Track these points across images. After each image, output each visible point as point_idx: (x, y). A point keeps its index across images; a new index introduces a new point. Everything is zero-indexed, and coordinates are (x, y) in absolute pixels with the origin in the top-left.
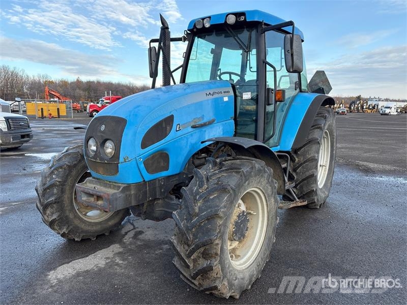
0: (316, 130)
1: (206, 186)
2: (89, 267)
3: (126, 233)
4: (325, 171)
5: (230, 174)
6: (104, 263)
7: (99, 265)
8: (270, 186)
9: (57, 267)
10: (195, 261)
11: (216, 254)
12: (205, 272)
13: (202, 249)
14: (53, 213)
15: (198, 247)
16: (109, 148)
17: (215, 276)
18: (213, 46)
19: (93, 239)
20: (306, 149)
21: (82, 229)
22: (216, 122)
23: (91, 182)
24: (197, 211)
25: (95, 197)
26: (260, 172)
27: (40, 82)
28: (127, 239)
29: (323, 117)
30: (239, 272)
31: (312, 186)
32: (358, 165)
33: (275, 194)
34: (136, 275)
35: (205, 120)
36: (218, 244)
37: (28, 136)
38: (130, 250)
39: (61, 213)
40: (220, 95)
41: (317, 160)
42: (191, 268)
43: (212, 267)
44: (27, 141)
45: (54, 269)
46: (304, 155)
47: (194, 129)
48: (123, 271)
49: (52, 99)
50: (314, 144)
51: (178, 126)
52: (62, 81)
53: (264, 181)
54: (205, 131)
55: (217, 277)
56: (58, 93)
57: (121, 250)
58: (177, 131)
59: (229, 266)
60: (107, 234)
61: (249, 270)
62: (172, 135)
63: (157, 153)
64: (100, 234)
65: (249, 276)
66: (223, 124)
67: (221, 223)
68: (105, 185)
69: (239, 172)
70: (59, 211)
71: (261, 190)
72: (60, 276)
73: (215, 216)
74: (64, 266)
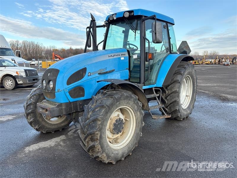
0: (179, 75)
1: (95, 104)
2: (46, 146)
3: (71, 130)
4: (189, 99)
5: (108, 98)
6: (54, 144)
7: (52, 145)
8: (136, 105)
9: (30, 145)
10: (88, 142)
11: (97, 139)
12: (92, 148)
13: (90, 137)
14: (31, 118)
15: (88, 135)
16: (51, 85)
17: (98, 151)
18: (124, 29)
19: (53, 133)
20: (172, 86)
21: (46, 127)
22: (115, 71)
23: (45, 102)
24: (89, 117)
25: (45, 109)
26: (127, 98)
27: (50, 50)
28: (70, 133)
29: (183, 67)
30: (115, 150)
31: (176, 107)
32: (221, 96)
33: (140, 110)
34: (68, 151)
35: (108, 70)
36: (98, 134)
37: (37, 79)
38: (69, 138)
39: (35, 118)
40: (118, 57)
41: (178, 92)
42: (87, 146)
43: (95, 146)
44: (36, 82)
45: (29, 146)
46: (171, 89)
47: (100, 75)
48: (62, 148)
49: (56, 59)
50: (177, 83)
51: (89, 73)
52: (62, 49)
53: (131, 103)
54: (108, 76)
55: (99, 151)
56: (60, 56)
57: (65, 138)
58: (88, 76)
59: (107, 146)
60: (60, 130)
61: (122, 150)
62: (86, 78)
63: (77, 88)
64: (57, 130)
65: (122, 153)
66: (120, 73)
67: (100, 123)
68: (51, 104)
69: (113, 97)
70: (34, 117)
71: (130, 107)
72: (31, 149)
73: (96, 120)
74: (34, 145)
